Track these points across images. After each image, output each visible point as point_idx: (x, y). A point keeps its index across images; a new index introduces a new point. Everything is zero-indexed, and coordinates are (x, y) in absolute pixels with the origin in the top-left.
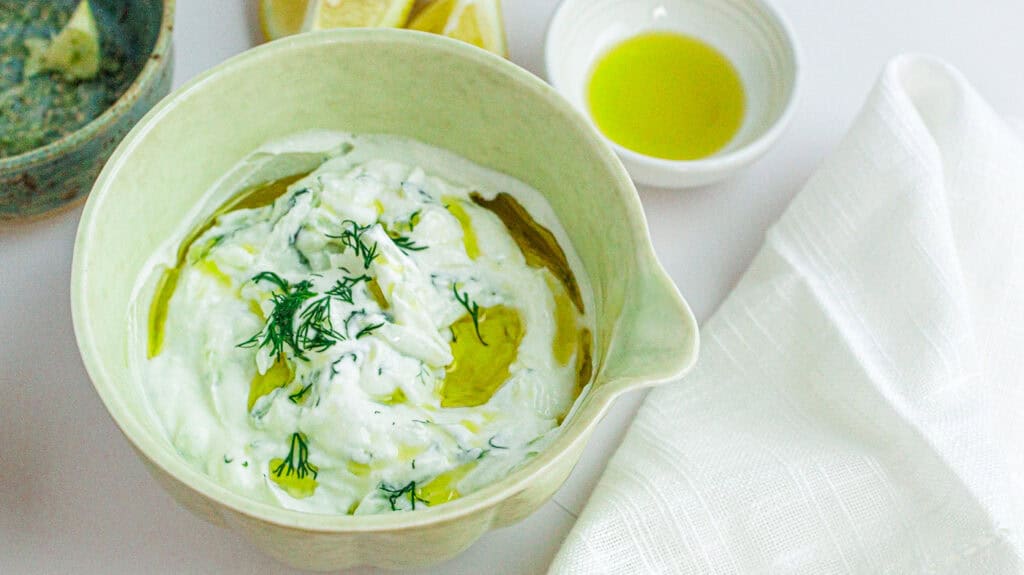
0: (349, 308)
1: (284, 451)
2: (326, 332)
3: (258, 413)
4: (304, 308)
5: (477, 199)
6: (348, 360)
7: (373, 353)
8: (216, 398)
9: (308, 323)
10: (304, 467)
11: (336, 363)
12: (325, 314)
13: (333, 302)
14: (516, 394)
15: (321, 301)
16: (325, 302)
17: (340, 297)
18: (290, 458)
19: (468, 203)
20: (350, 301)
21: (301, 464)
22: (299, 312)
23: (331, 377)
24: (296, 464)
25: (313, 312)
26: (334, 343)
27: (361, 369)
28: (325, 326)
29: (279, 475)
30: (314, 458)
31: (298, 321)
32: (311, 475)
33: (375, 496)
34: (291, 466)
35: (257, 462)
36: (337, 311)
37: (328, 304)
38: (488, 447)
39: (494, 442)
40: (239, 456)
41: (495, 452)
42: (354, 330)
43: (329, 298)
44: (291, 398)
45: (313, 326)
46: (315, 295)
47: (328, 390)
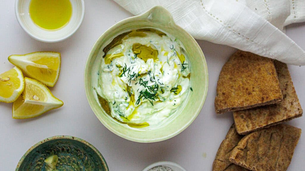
0: (149, 82)
1: (173, 93)
2: (155, 86)
3: (164, 100)
4: (150, 92)
5: (104, 57)
6: (159, 81)
7: (157, 75)
8: (160, 109)
9: (153, 90)
10: (177, 88)
11: (160, 84)
12: (152, 87)
13: (148, 85)
14: (158, 44)
15: (148, 88)
16: (149, 87)
17: (146, 84)
18: (174, 92)
19: (106, 58)
20: (147, 82)
21: (176, 89)
22: (151, 93)
23: (163, 84)
24: (175, 90)
25: (151, 90)
26: (157, 84)
27: (160, 78)
28: (154, 87)
29: (177, 94)
30: (176, 86)
31: (152, 93)
32: (178, 87)
33: (184, 72)
34: (176, 91)
35: (175, 98)
36: (150, 84)
37: (149, 86)
38: (173, 49)
39: (172, 48)
40: (173, 102)
41: (174, 48)
42: (154, 80)
43: (147, 87)
44: (163, 93)
45: (154, 89)
46: (146, 90)
47: (166, 85)
